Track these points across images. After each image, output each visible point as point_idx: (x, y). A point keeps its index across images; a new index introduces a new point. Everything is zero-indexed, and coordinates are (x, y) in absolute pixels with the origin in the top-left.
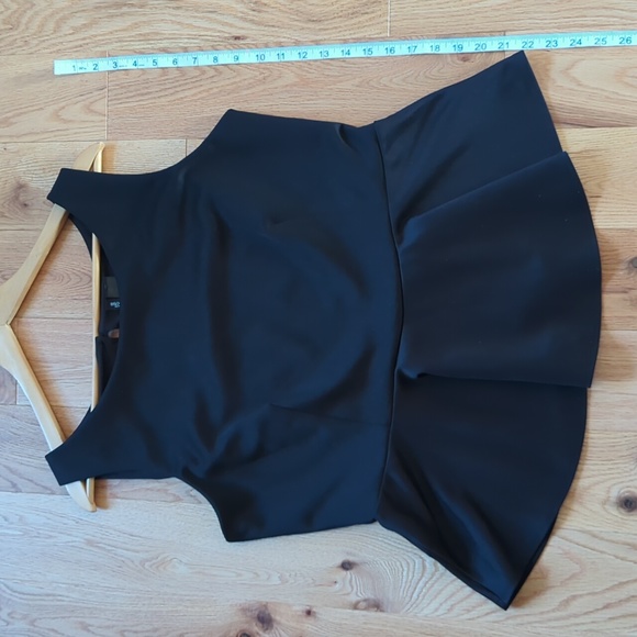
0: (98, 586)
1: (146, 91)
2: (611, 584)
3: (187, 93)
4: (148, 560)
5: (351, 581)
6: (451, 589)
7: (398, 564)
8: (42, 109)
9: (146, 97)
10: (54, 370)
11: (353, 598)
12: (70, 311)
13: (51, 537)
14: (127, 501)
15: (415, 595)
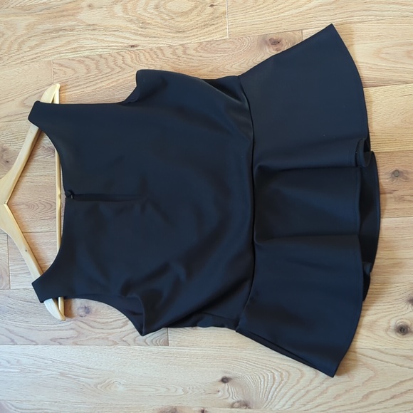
0: (69, 402)
1: (78, 84)
2: (395, 383)
3: (103, 84)
4: (99, 384)
5: (228, 390)
7: (257, 377)
8: (13, 100)
9: (78, 88)
11: (230, 401)
12: (39, 227)
13: (37, 372)
14: (84, 347)
15: (270, 397)
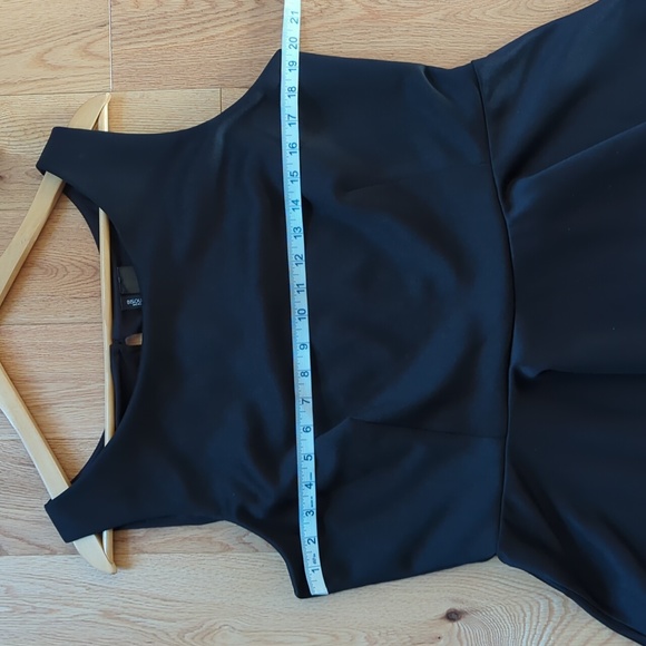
1: (163, 28)
3: (219, 30)
4: (188, 631)
5: (458, 635)
6: (586, 632)
7: (518, 608)
8: (19, 52)
9: (165, 35)
10: (49, 392)
12: (68, 314)
13: (51, 611)
14: (158, 556)
